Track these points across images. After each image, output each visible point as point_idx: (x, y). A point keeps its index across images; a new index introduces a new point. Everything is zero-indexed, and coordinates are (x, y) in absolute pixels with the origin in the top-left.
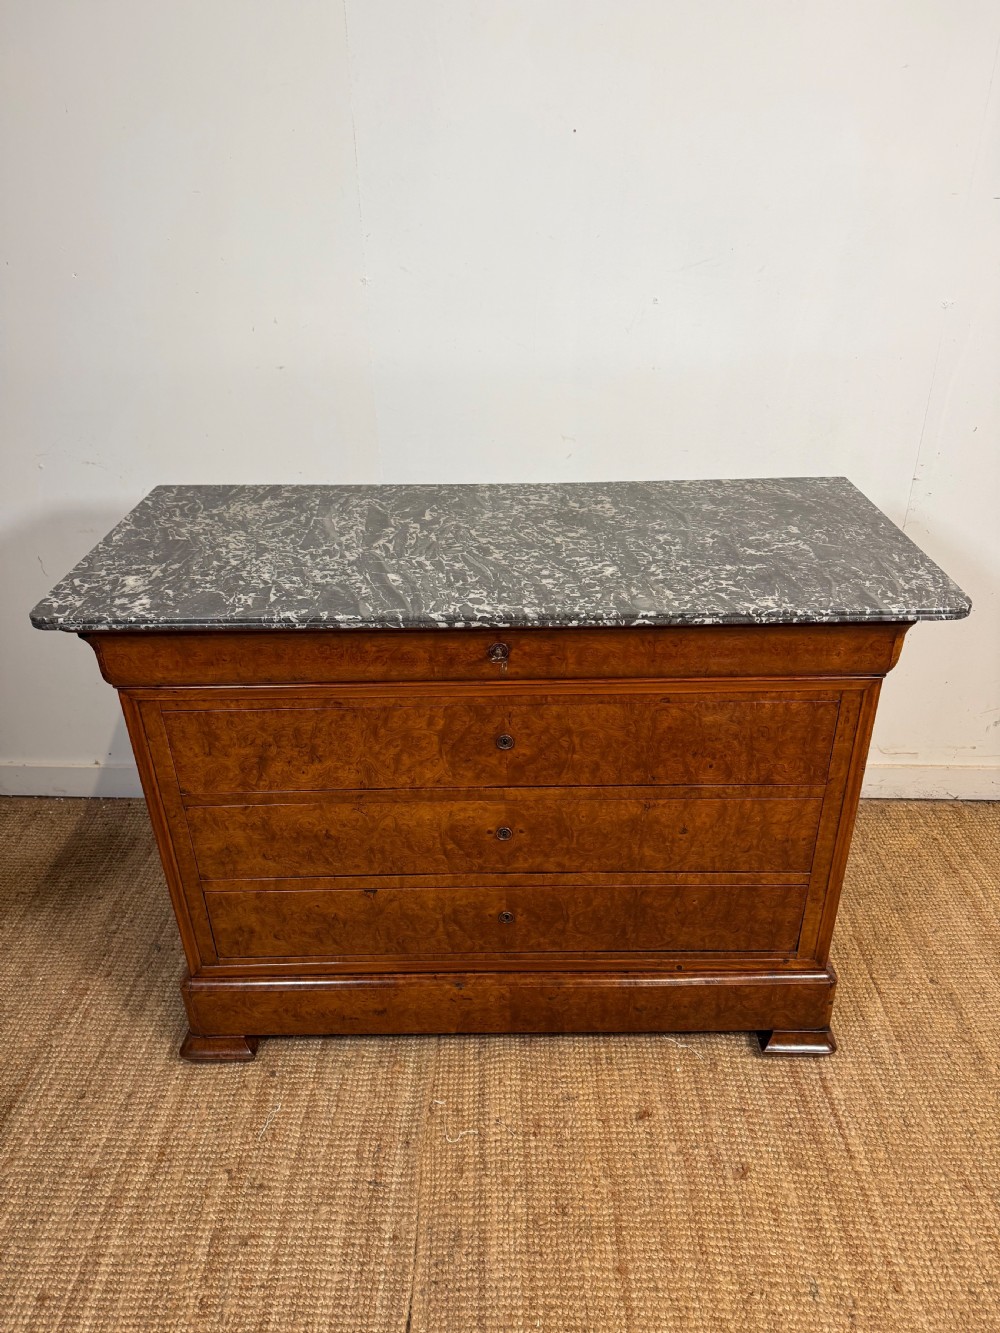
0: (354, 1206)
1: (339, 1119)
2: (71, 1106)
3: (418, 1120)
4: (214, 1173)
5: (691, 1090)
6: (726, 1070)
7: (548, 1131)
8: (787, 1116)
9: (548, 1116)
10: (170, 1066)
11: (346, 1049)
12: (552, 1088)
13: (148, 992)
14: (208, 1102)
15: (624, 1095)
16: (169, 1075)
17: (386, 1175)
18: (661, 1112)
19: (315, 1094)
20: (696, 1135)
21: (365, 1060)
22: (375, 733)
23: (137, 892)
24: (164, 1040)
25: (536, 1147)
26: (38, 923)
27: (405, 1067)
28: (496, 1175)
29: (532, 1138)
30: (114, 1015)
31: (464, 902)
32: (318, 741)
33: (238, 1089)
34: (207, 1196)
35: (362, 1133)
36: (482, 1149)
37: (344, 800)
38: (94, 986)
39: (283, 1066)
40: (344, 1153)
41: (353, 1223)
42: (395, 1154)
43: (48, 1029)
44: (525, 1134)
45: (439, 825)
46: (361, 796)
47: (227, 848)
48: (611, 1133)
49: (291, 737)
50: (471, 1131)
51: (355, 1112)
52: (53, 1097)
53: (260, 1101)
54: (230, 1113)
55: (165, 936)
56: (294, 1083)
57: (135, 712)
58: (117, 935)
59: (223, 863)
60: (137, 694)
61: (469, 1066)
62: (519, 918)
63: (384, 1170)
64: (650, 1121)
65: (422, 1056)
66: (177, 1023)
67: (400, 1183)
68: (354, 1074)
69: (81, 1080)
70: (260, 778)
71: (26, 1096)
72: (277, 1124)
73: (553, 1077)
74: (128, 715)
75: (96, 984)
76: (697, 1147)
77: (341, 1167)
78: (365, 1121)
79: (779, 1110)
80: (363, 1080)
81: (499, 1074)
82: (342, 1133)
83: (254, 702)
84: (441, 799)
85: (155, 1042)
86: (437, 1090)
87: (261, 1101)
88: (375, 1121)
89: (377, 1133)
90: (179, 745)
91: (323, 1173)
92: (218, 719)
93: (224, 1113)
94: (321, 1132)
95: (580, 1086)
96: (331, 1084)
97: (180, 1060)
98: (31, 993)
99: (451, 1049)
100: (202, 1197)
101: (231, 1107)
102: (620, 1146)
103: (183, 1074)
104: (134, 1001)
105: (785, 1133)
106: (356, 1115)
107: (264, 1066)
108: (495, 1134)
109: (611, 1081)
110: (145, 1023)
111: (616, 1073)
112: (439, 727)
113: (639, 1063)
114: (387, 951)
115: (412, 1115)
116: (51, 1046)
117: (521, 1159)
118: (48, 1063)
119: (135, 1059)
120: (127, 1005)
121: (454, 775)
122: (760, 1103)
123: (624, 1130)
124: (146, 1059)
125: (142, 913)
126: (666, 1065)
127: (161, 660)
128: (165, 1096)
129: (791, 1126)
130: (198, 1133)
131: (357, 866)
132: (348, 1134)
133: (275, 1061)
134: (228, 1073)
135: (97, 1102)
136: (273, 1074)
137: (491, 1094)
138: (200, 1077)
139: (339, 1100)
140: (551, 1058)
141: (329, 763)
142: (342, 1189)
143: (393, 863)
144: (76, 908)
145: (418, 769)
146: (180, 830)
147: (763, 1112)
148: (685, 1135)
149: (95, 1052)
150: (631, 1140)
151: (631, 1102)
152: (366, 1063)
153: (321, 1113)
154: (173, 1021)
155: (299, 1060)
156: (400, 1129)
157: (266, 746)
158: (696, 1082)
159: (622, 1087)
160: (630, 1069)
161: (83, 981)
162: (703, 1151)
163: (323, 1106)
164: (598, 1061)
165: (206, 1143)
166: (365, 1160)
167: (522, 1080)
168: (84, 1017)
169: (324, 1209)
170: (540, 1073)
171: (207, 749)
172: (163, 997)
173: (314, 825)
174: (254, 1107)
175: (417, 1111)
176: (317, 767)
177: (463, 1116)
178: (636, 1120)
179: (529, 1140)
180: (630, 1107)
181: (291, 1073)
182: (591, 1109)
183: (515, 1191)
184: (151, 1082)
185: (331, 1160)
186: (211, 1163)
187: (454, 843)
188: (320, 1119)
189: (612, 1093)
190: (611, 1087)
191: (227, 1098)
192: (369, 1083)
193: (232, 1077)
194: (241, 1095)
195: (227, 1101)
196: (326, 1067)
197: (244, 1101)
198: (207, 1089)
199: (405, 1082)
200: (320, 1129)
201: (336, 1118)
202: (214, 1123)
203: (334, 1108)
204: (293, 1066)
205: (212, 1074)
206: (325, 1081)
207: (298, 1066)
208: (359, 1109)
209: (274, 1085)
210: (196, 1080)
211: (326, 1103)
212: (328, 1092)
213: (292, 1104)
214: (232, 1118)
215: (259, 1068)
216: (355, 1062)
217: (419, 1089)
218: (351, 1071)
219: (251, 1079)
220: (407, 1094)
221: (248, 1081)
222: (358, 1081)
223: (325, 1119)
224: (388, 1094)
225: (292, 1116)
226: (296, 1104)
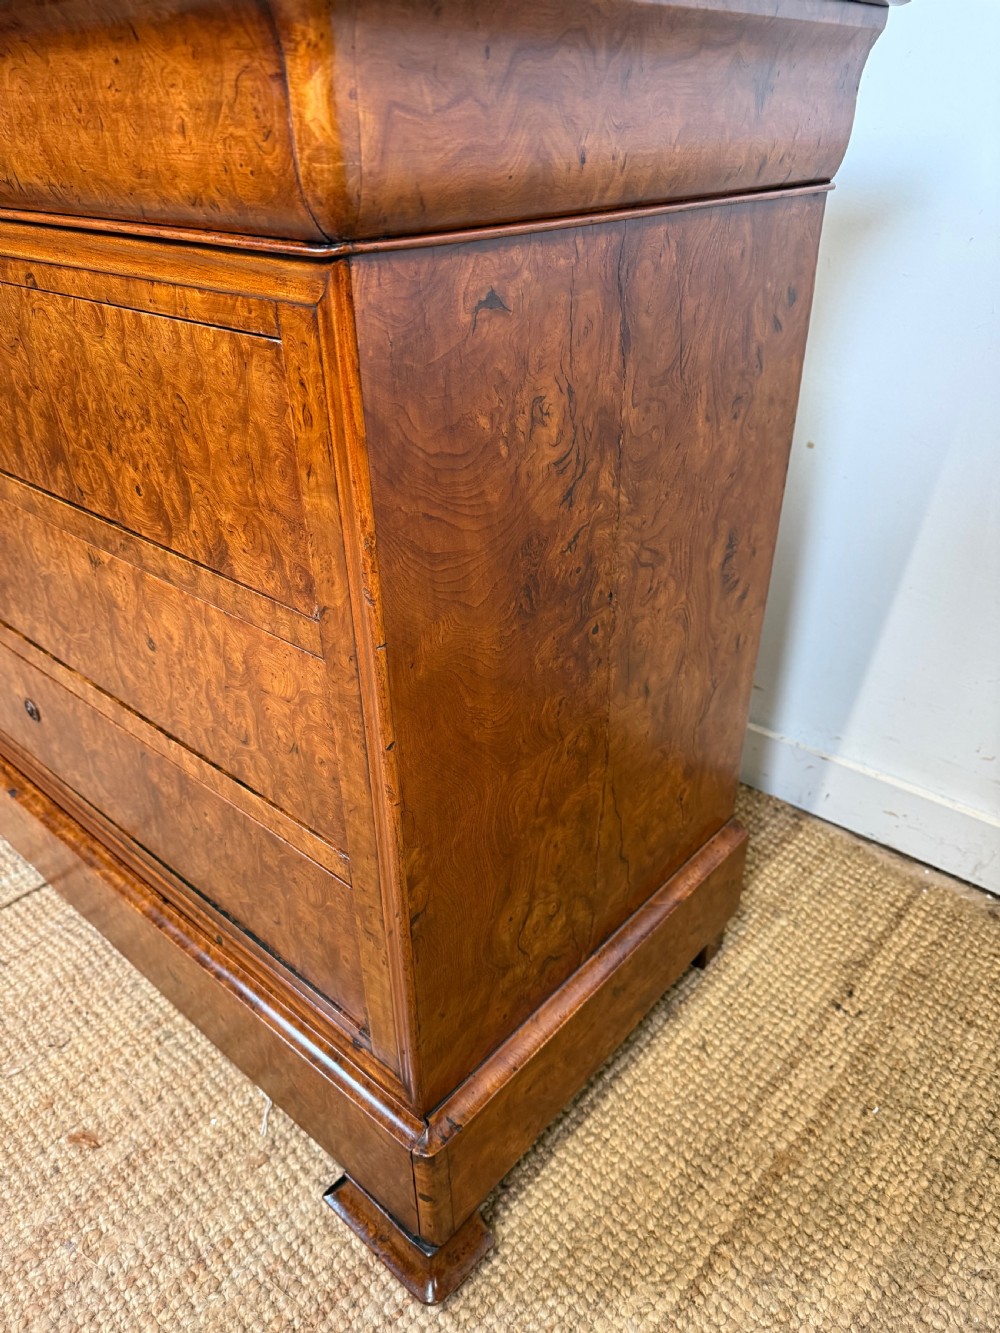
5: (188, 1163)
6: (270, 1179)
15: (110, 1094)
18: (110, 1156)
20: (97, 1229)
48: (25, 1126)
64: (81, 1155)
73: (86, 1004)
81: (50, 955)
95: (92, 1039)
109: (127, 1063)
111: (147, 1059)
122: (236, 1272)
123: (41, 1137)
126: (212, 1102)
140: (118, 982)
147: (218, 1290)
148: (84, 1216)
150: (25, 1157)
159: (124, 1083)
160: (167, 1068)
164: (157, 1024)
167: (57, 981)
170: (83, 988)
178: (73, 1137)
180: (94, 1115)
182: (57, 1076)
189: (104, 1081)
190: (113, 1071)
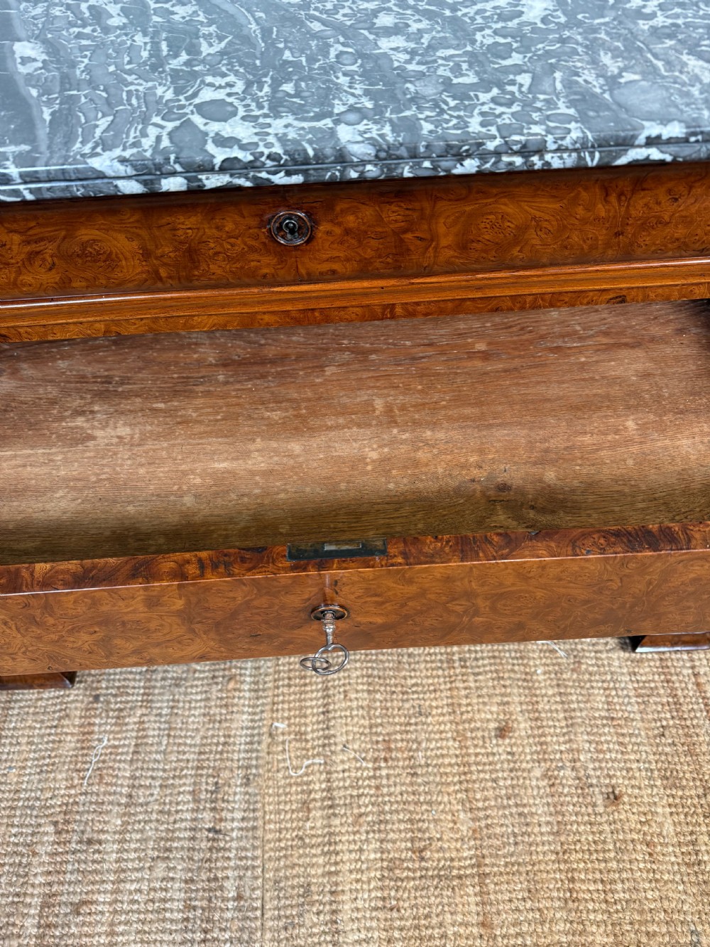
0: (193, 860)
1: (171, 752)
3: (257, 751)
4: (40, 825)
5: (554, 695)
6: (590, 668)
7: (399, 755)
8: (659, 724)
9: (398, 737)
12: (403, 701)
14: (29, 737)
15: (481, 706)
17: (226, 820)
18: (522, 726)
19: (143, 721)
20: (561, 752)
21: (197, 675)
25: (388, 777)
27: (241, 683)
28: (345, 814)
29: (383, 764)
33: (60, 719)
34: (35, 854)
35: (198, 768)
36: (329, 781)
40: (179, 793)
41: (192, 881)
42: (235, 794)
44: (376, 760)
48: (469, 755)
51: (188, 742)
53: (84, 734)
54: (53, 750)
56: (121, 710)
63: (223, 814)
64: (510, 738)
65: (259, 668)
67: (241, 829)
68: (186, 694)
72: (104, 762)
73: (402, 686)
76: (562, 768)
77: (177, 812)
78: (200, 753)
79: (650, 717)
80: (196, 701)
81: (344, 685)
82: (175, 769)
86: (277, 710)
87: (86, 734)
88: (211, 752)
89: (214, 768)
91: (158, 821)
93: (47, 750)
94: (153, 770)
95: (432, 696)
96: (161, 708)
100: (29, 856)
101: (53, 742)
102: (479, 772)
105: (658, 745)
106: (190, 746)
108: (343, 762)
109: (466, 688)
111: (471, 678)
113: (495, 664)
115: (251, 743)
117: (372, 792)
122: (629, 708)
123: (483, 751)
126: (525, 665)
129: (663, 735)
130: (20, 775)
132: (182, 770)
133: (98, 682)
134: (48, 699)
136: (96, 698)
137: (335, 711)
138: (17, 705)
139: (170, 729)
140: (399, 662)
142: (179, 839)
147: (633, 720)
148: (549, 754)
150: (490, 764)
151: (489, 715)
152: (198, 679)
153: (152, 745)
155: (125, 680)
156: (238, 760)
158: (558, 685)
159: (479, 696)
160: (486, 672)
162: (568, 772)
163: (154, 736)
164: (450, 661)
165: (29, 787)
166: (203, 803)
167: (369, 692)
169: (161, 865)
170: (388, 681)
174: (78, 741)
175: (256, 739)
177: (307, 741)
178: (496, 736)
179: (380, 768)
180: (488, 721)
181: (115, 696)
182: (445, 725)
183: (367, 833)
185: (164, 803)
186: (35, 813)
188: (150, 753)
189: (468, 705)
190: (467, 697)
191: (48, 731)
192: (202, 704)
193: (53, 704)
194: (63, 726)
195: (49, 735)
196: (154, 687)
197: (67, 734)
198: (26, 720)
199: (242, 701)
200: (151, 765)
201: (169, 750)
202: (36, 762)
203: (166, 738)
204: (118, 688)
205: (31, 700)
206: (154, 705)
207: (124, 687)
208: (193, 738)
209: (98, 712)
210: (13, 708)
211: (156, 733)
212: (157, 718)
213: (119, 736)
214: (56, 756)
215: (81, 691)
216: (185, 679)
217: (258, 710)
218: (182, 690)
219: (73, 705)
220: (245, 717)
221: (70, 709)
222: (190, 702)
223: (157, 752)
224: (223, 717)
225: (120, 750)
226: (124, 735)
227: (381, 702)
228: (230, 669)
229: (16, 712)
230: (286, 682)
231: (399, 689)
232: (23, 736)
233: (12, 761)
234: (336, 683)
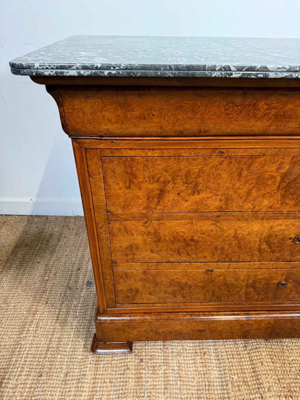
1: (183, 389)
2: (35, 381)
3: (227, 390)
9: (294, 385)
10: (85, 356)
11: (176, 346)
12: (290, 367)
13: (68, 312)
14: (110, 379)
16: (85, 361)
19: (166, 373)
21: (187, 351)
22: (240, 175)
23: (56, 260)
24: (80, 339)
26: (9, 275)
27: (210, 356)
30: (52, 325)
31: (262, 277)
32: (200, 180)
33: (125, 370)
37: (208, 218)
38: (40, 309)
39: (146, 356)
43: (19, 334)
45: (262, 234)
46: (219, 216)
47: (130, 246)
49: (184, 177)
50: (257, 396)
51: (190, 384)
52: (24, 376)
53: (138, 378)
54: (123, 386)
55: (72, 282)
56: (154, 367)
57: (83, 157)
58: (49, 282)
59: (127, 255)
60: (85, 143)
61: (243, 355)
62: (289, 285)
65: (217, 349)
66: (85, 330)
68: (184, 360)
69: (39, 365)
70: (158, 204)
71: (10, 375)
72: (151, 393)
73: (288, 360)
74: (78, 159)
75: (41, 307)
78: (198, 390)
80: (190, 364)
81: (260, 359)
83: (164, 151)
84: (269, 219)
85: (76, 341)
88: (203, 390)
90: (110, 181)
92: (138, 163)
93: (120, 386)
96: (173, 366)
97: (90, 352)
98: (8, 313)
99: (230, 345)
101: (123, 382)
103: (93, 361)
104: (62, 317)
106: (192, 386)
107: (136, 356)
108: (270, 397)
110: (69, 330)
112: (284, 171)
114: (210, 301)
115: (222, 386)
116: (21, 344)
118: (20, 354)
119: (66, 351)
120: (58, 319)
121: (282, 203)
124: (72, 351)
125: (60, 270)
127: (107, 114)
128: (85, 375)
130: (108, 399)
131: (205, 257)
133: (141, 353)
134: (117, 360)
135: (49, 379)
136: (142, 360)
137: (259, 371)
138: (102, 363)
139: (180, 377)
141: (203, 195)
143: (227, 256)
144: (27, 268)
145: (260, 199)
146: (104, 235)
149: (45, 347)
152: (189, 353)
154: (83, 328)
155: (153, 352)
156: (218, 394)
157: (166, 182)
161: (34, 307)
163: (173, 381)
168: (37, 327)
170: (280, 358)
171: (128, 184)
172: (76, 315)
173: (185, 233)
174: (135, 382)
175: (224, 383)
176: (197, 197)
177: (249, 386)
181: (150, 359)
184: (77, 366)
187: (267, 245)
188: (173, 389)
191: (120, 376)
192: (193, 365)
193: (120, 363)
194: (127, 374)
195: (120, 378)
196: (169, 356)
197: (129, 378)
198: (108, 370)
199: (212, 365)
200: (174, 395)
201: (182, 388)
202: (115, 392)
203: (179, 381)
204: (151, 356)
205: (109, 360)
206: (170, 365)
207: (153, 355)
208: (192, 382)
209: (143, 367)
210: (101, 364)
211: (174, 379)
212: (173, 371)
213: (156, 380)
214: (125, 389)
215: (133, 357)
216: (183, 353)
217: (222, 369)
218: (182, 358)
219: (130, 364)
220: (216, 372)
221: (129, 365)
222: (187, 365)
223: (176, 389)
224: (205, 372)
225: (157, 387)
226: (158, 379)
227: (279, 367)
228: (203, 349)
229: (102, 366)
230: (231, 356)
231: (287, 362)
232: (107, 378)
233: (103, 391)
234: (256, 357)
